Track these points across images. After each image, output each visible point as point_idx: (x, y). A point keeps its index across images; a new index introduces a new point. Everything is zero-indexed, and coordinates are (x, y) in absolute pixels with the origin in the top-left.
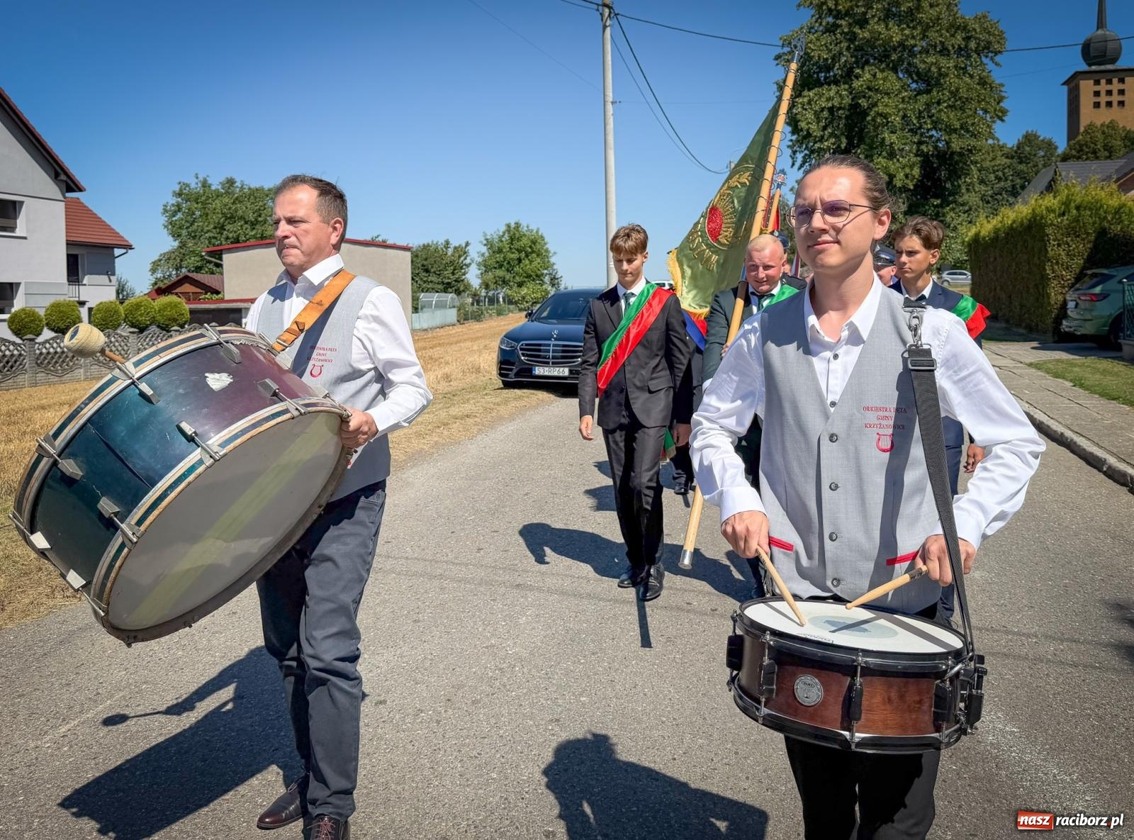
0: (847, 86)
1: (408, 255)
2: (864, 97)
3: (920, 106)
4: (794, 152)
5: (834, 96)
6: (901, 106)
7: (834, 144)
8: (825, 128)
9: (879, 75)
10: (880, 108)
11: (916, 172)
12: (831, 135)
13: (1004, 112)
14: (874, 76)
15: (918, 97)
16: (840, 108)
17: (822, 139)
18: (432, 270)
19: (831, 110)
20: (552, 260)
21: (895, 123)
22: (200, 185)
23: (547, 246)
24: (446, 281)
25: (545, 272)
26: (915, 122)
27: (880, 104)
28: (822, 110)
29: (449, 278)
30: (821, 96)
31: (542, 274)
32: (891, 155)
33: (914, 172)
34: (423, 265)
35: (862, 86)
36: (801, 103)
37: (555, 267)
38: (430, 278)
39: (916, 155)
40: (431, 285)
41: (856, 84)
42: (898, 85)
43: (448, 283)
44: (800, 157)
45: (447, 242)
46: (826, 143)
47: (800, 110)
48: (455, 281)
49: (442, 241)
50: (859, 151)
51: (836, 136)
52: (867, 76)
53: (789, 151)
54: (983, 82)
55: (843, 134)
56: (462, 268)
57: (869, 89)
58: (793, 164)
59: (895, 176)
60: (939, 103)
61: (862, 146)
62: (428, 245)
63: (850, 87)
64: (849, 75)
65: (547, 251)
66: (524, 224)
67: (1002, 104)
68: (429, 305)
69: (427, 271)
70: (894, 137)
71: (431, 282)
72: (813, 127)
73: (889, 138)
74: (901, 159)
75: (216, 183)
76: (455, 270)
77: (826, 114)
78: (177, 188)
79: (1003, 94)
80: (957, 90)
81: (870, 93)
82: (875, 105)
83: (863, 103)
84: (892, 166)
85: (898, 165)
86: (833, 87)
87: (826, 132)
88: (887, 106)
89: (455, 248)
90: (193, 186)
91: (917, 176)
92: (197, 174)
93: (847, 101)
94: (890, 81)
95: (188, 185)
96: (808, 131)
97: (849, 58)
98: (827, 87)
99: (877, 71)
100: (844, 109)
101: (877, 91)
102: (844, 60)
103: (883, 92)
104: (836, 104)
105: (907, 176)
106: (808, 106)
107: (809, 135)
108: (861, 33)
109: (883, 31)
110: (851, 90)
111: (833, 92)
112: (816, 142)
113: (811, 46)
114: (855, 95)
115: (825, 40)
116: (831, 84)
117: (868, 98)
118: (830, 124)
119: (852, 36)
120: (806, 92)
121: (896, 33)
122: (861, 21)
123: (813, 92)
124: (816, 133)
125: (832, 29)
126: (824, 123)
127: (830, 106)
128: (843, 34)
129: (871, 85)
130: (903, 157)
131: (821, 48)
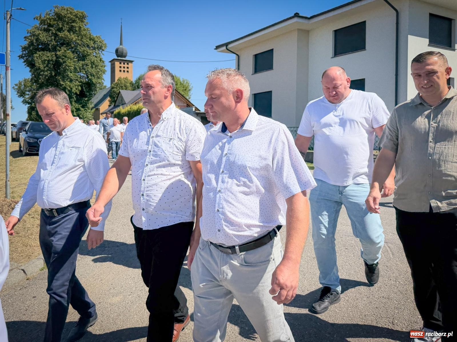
0: (53, 53)
2: (61, 58)
5: (48, 55)
6: (73, 64)
7: (49, 73)
9: (67, 51)
10: (67, 63)
11: (80, 88)
12: (48, 70)
13: (106, 71)
14: (65, 51)
15: (80, 62)
17: (44, 71)
19: (49, 61)
21: (72, 69)
26: (78, 70)
28: (45, 60)
30: (44, 55)
32: (71, 81)
35: (61, 54)
36: (36, 56)
39: (79, 82)
41: (58, 53)
42: (73, 56)
47: (36, 59)
50: (59, 78)
51: (50, 71)
52: (63, 51)
54: (101, 60)
55: (52, 70)
57: (63, 55)
61: (60, 76)
63: (56, 54)
64: (54, 49)
67: (105, 68)
70: (72, 75)
72: (42, 67)
74: (74, 83)
77: (46, 62)
79: (105, 65)
80: (94, 61)
81: (64, 57)
82: (65, 62)
83: (61, 61)
84: (71, 85)
85: (73, 85)
87: (46, 68)
88: (69, 62)
93: (54, 59)
94: (69, 54)
96: (39, 67)
97: (55, 43)
98: (46, 52)
99: (66, 49)
100: (53, 61)
101: (65, 57)
102: (53, 43)
103: (68, 58)
104: (50, 59)
105: (76, 89)
106: (38, 58)
107: (39, 69)
108: (61, 34)
109: (69, 35)
110: (56, 55)
111: (49, 54)
112: (41, 72)
113: (40, 35)
114: (57, 57)
115: (45, 34)
116: (47, 51)
117: (63, 59)
118: (47, 66)
119: (56, 35)
120: (38, 52)
121: (73, 37)
122: (60, 30)
123: (40, 53)
124: (42, 69)
125: (47, 30)
126: (45, 65)
127: (48, 59)
128: (52, 33)
129: (64, 54)
130: (75, 82)
131: (44, 37)
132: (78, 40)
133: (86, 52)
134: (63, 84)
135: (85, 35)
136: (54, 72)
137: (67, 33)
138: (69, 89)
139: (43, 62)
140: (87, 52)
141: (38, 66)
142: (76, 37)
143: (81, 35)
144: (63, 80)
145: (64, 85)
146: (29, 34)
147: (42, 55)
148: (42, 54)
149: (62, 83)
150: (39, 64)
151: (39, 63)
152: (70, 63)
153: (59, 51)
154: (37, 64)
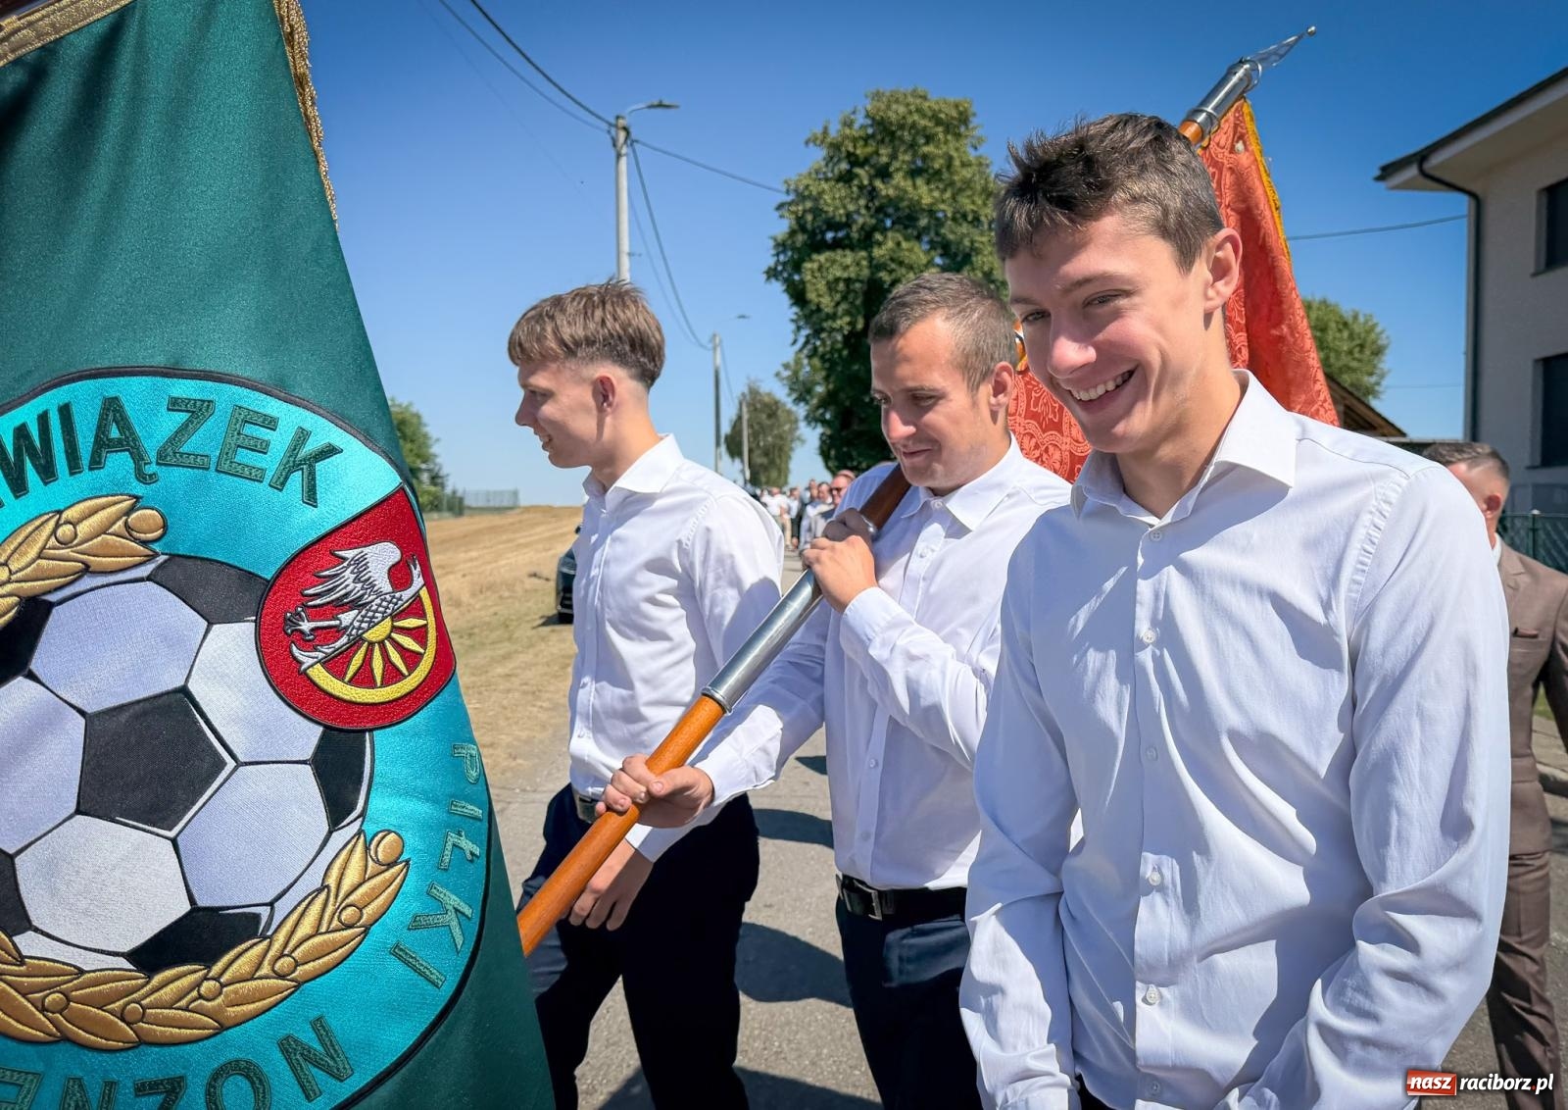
0: (863, 254)
2: (885, 269)
4: (799, 328)
5: (847, 264)
7: (848, 324)
8: (838, 304)
9: (904, 245)
12: (847, 313)
14: (898, 244)
16: (858, 280)
17: (833, 317)
19: (848, 281)
20: (434, 449)
25: (423, 466)
28: (837, 280)
30: (834, 262)
31: (420, 469)
35: (883, 255)
36: (811, 269)
37: (438, 460)
41: (877, 252)
42: (924, 259)
44: (805, 332)
46: (838, 322)
47: (810, 277)
51: (850, 315)
52: (890, 244)
53: (793, 326)
55: (859, 312)
57: (892, 260)
58: (795, 342)
63: (869, 255)
64: (867, 241)
65: (426, 436)
72: (825, 300)
77: (841, 286)
80: (992, 269)
81: (893, 266)
83: (883, 275)
86: (848, 252)
87: (839, 308)
93: (866, 272)
94: (917, 252)
96: (817, 304)
97: (868, 220)
98: (840, 252)
99: (901, 239)
100: (861, 282)
101: (901, 263)
102: (861, 220)
103: (911, 268)
104: (853, 275)
106: (817, 274)
107: (819, 309)
108: (885, 190)
109: (910, 189)
110: (871, 259)
111: (849, 258)
112: (826, 320)
113: (826, 197)
114: (876, 266)
115: (841, 190)
116: (844, 248)
117: (891, 272)
118: (844, 298)
119: (872, 193)
120: (815, 256)
121: (924, 193)
122: (884, 173)
123: (822, 258)
124: (828, 310)
125: (846, 178)
126: (838, 297)
127: (845, 275)
128: (861, 187)
129: (895, 256)
131: (836, 201)
132: (943, 201)
133: (967, 242)
135: (968, 184)
137: (907, 184)
139: (831, 286)
140: (972, 242)
141: (816, 300)
142: (936, 194)
143: (952, 184)
146: (791, 197)
147: (828, 265)
148: (827, 260)
150: (819, 296)
151: (819, 294)
153: (880, 244)
154: (811, 296)
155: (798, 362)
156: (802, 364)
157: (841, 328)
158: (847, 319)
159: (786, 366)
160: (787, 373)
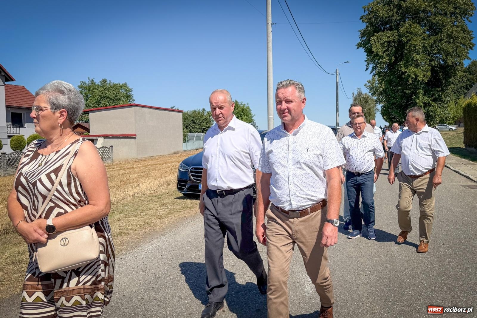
0: (396, 31)
1: (181, 115)
2: (404, 36)
3: (432, 41)
4: (368, 64)
5: (389, 35)
6: (422, 41)
7: (388, 60)
9: (413, 26)
10: (413, 42)
12: (387, 55)
14: (410, 26)
18: (197, 123)
19: (389, 42)
21: (419, 50)
22: (90, 82)
23: (251, 112)
24: (203, 128)
26: (429, 49)
27: (412, 40)
28: (385, 42)
29: (204, 126)
30: (383, 36)
32: (417, 66)
33: (428, 74)
34: (192, 120)
35: (404, 31)
36: (374, 39)
37: (255, 122)
38: (196, 126)
39: (429, 66)
40: (196, 130)
41: (401, 30)
42: (421, 31)
43: (204, 129)
44: (371, 66)
45: (204, 110)
46: (384, 60)
47: (373, 42)
48: (207, 128)
49: (201, 109)
50: (401, 64)
51: (389, 56)
52: (407, 25)
54: (464, 30)
55: (393, 55)
56: (210, 122)
57: (407, 32)
59: (418, 76)
60: (441, 40)
62: (195, 111)
63: (398, 31)
66: (239, 102)
68: (192, 139)
69: (194, 123)
70: (418, 57)
71: (196, 128)
72: (380, 51)
73: (416, 56)
74: (421, 68)
75: (98, 82)
76: (207, 122)
77: (386, 44)
78: (79, 84)
81: (408, 34)
82: (410, 40)
83: (404, 39)
84: (417, 71)
85: (420, 70)
87: (385, 54)
89: (208, 112)
90: (87, 82)
91: (429, 76)
92: (89, 77)
93: (397, 38)
94: (418, 28)
95: (85, 83)
96: (377, 52)
99: (411, 23)
100: (395, 43)
101: (411, 33)
103: (415, 34)
104: (391, 40)
105: (424, 76)
106: (376, 41)
107: (377, 55)
110: (398, 33)
111: (390, 33)
112: (380, 59)
114: (400, 35)
117: (406, 37)
118: (387, 50)
124: (381, 55)
126: (385, 49)
127: (388, 40)
129: (408, 30)
130: (422, 66)
134: (406, 70)
136: (395, 57)
138: (413, 76)
139: (382, 45)
144: (406, 66)
145: (406, 72)
147: (381, 37)
149: (403, 69)
150: (377, 49)
152: (416, 41)
153: (402, 26)
154: (374, 50)
155: (373, 79)
156: (375, 81)
157: (386, 62)
158: (387, 58)
159: (369, 82)
160: (369, 84)
